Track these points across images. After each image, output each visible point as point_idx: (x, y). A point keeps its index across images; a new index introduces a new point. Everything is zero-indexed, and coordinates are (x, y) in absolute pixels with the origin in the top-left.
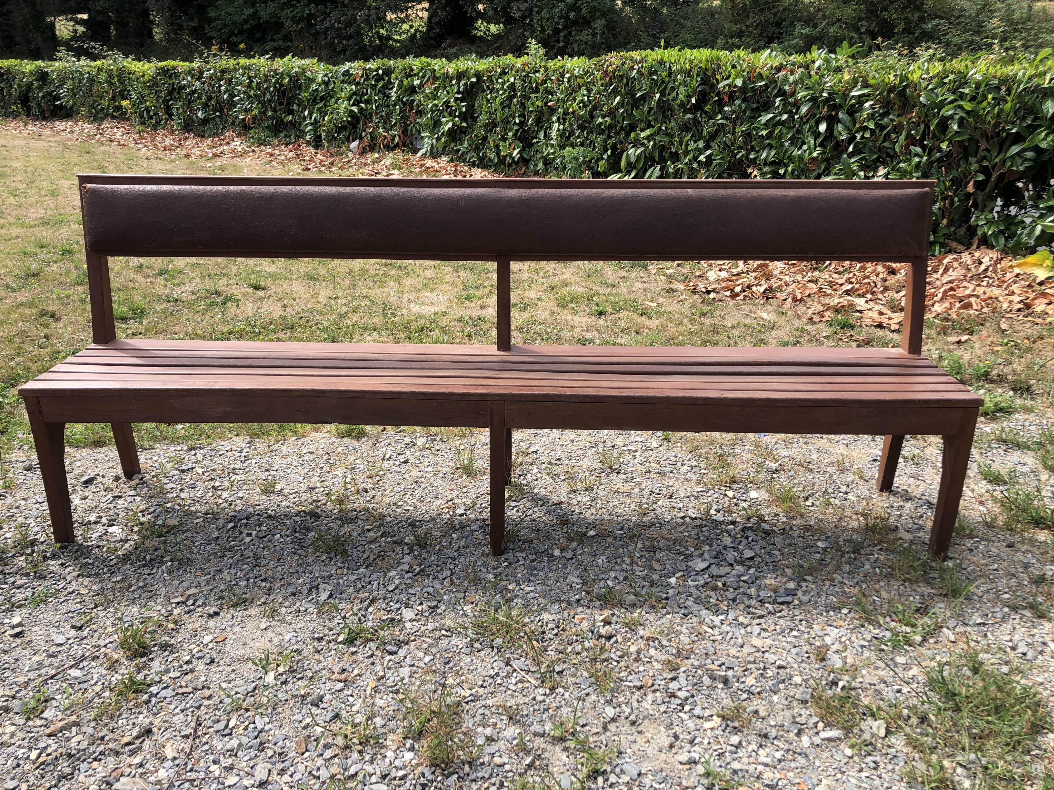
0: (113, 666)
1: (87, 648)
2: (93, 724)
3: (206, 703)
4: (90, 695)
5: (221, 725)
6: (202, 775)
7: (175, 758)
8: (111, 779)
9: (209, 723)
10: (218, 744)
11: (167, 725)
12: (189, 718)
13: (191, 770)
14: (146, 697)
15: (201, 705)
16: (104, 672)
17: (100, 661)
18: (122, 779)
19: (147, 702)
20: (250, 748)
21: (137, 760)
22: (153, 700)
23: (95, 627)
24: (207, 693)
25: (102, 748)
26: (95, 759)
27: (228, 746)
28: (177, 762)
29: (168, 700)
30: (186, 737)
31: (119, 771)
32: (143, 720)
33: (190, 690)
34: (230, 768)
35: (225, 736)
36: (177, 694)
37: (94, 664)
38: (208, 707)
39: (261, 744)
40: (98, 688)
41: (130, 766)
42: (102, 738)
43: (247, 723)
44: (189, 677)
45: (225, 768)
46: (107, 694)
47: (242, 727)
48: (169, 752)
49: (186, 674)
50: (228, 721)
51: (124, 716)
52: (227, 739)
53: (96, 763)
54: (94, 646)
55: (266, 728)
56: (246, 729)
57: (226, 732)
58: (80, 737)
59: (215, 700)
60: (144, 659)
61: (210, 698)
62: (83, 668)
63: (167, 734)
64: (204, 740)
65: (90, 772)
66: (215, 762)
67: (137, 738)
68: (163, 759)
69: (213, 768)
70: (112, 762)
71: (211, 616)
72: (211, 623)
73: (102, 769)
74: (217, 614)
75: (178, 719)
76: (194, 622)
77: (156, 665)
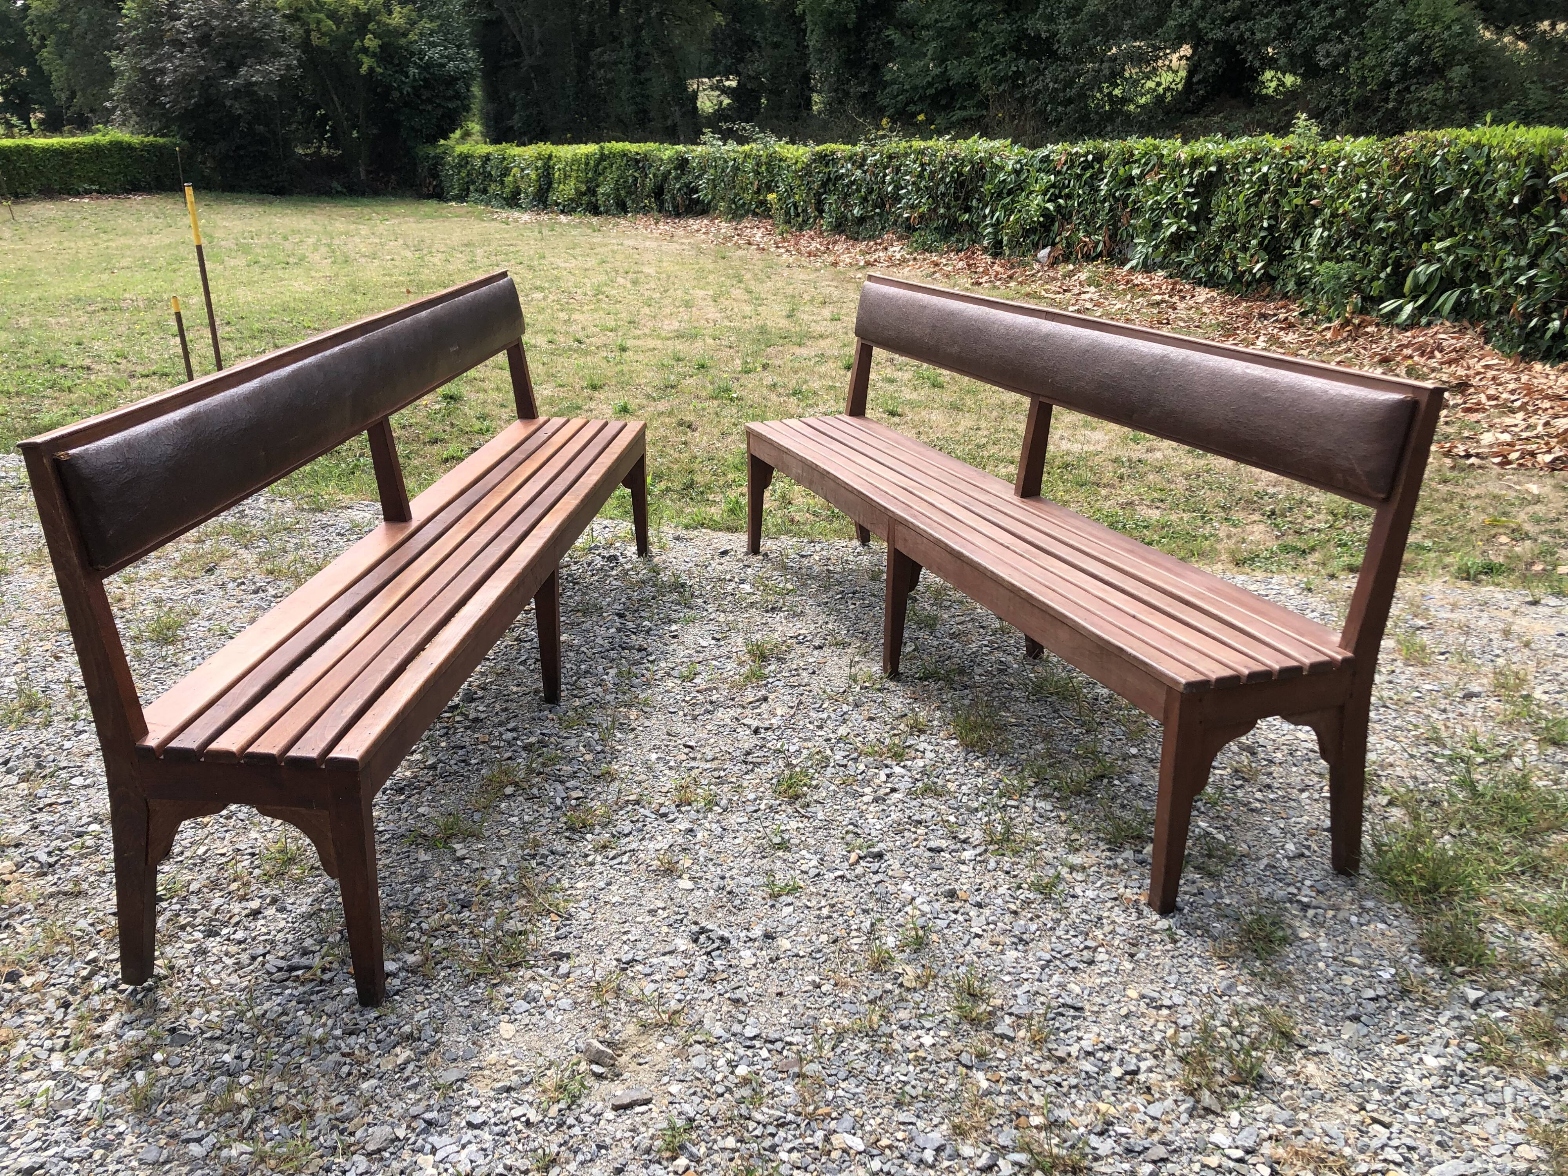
0: (742, 663)
1: (723, 651)
2: (727, 690)
3: (807, 693)
4: (725, 676)
5: (817, 706)
9: (808, 704)
11: (779, 699)
12: (795, 699)
14: (764, 682)
15: (803, 694)
16: (735, 666)
17: (732, 659)
19: (765, 685)
22: (769, 685)
23: (729, 641)
24: (808, 688)
28: (784, 718)
29: (780, 687)
30: (792, 707)
32: (761, 693)
33: (796, 684)
35: (819, 711)
36: (787, 685)
37: (728, 660)
38: (808, 695)
40: (731, 673)
41: (752, 713)
42: (733, 698)
44: (797, 678)
46: (737, 677)
48: (779, 712)
49: (795, 676)
50: (823, 704)
51: (749, 689)
53: (728, 710)
54: (729, 651)
57: (820, 709)
58: (719, 695)
59: (814, 692)
60: (764, 663)
61: (810, 691)
65: (726, 712)
68: (776, 715)
70: (739, 710)
71: (816, 648)
72: (816, 652)
73: (732, 712)
74: (821, 647)
75: (787, 698)
76: (802, 649)
77: (772, 667)
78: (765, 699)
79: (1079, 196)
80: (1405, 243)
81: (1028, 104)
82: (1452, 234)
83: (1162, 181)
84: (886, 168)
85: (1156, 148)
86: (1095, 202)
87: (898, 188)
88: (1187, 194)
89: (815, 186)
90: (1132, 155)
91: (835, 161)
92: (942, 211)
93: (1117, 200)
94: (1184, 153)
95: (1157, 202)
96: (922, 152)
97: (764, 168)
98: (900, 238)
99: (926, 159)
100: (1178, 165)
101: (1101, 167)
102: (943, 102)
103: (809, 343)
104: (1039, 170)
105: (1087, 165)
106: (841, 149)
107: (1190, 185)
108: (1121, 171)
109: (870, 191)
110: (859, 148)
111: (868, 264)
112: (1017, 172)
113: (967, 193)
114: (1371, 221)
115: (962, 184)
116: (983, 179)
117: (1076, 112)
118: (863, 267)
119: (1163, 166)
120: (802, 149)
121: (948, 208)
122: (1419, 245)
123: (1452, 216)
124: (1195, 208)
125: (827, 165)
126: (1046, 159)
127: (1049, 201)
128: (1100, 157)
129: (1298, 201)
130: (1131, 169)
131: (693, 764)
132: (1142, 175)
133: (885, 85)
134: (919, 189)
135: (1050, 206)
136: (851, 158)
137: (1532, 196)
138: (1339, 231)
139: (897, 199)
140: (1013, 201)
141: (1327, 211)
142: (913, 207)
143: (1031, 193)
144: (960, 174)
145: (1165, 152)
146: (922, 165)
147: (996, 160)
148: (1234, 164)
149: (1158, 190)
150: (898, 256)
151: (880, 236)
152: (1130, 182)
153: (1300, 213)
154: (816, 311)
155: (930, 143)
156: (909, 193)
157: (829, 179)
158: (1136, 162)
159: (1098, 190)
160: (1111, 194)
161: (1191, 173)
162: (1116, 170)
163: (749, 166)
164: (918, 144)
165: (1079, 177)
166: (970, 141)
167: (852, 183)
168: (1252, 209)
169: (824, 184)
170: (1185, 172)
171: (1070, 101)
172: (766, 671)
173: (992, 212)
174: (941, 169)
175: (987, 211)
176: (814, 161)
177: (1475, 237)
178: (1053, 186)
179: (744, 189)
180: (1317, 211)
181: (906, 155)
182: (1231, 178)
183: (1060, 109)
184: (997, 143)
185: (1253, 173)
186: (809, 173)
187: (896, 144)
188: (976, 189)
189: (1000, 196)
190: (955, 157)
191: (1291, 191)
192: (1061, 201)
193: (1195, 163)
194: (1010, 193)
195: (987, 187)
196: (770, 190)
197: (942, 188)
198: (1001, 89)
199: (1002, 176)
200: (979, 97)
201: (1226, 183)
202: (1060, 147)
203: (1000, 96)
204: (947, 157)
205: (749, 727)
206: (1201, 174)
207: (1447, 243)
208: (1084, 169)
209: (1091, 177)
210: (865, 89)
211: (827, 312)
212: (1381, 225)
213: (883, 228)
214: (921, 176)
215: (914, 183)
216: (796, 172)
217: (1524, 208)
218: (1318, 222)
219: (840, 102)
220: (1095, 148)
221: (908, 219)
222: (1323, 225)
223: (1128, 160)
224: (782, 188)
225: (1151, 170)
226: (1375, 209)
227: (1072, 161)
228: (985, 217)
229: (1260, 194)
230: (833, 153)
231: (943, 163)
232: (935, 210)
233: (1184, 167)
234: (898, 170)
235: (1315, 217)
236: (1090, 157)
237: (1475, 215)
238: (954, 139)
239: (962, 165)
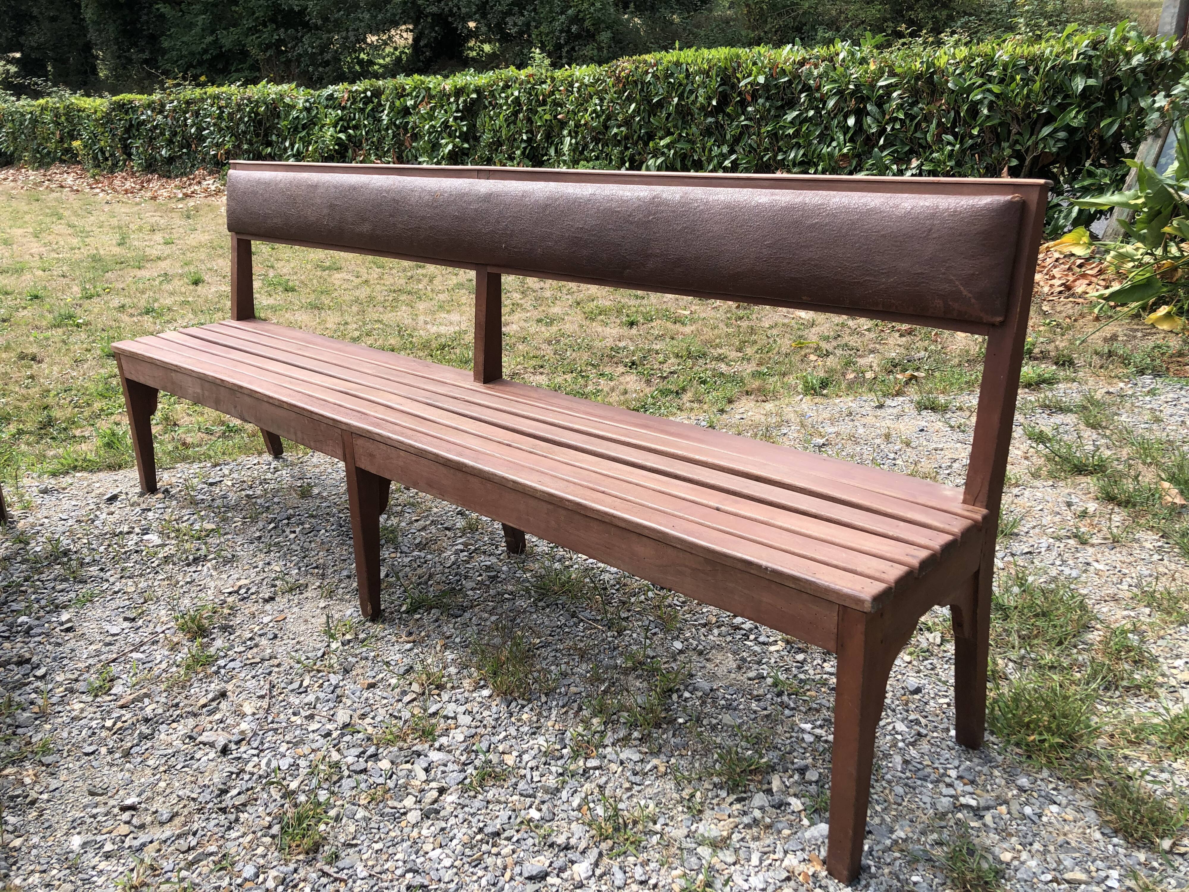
0: (174, 648)
1: (145, 633)
2: (165, 694)
3: (277, 669)
4: (156, 671)
5: (296, 685)
6: (284, 724)
7: (254, 714)
8: (194, 734)
9: (283, 685)
10: (294, 700)
11: (239, 689)
12: (262, 683)
13: (272, 722)
14: (214, 668)
15: (271, 672)
16: (167, 653)
17: (160, 644)
18: (205, 734)
19: (217, 673)
20: (328, 701)
21: (218, 716)
22: (223, 671)
23: (149, 618)
24: (276, 662)
25: (178, 712)
26: (173, 721)
27: (306, 700)
28: (257, 717)
29: (237, 670)
30: (262, 697)
31: (201, 728)
32: (215, 686)
33: (258, 660)
34: (311, 717)
35: (301, 693)
36: (246, 665)
37: (155, 647)
38: (279, 673)
39: (338, 697)
40: (164, 665)
41: (211, 722)
42: (177, 705)
43: (321, 681)
44: (255, 650)
45: (306, 717)
46: (174, 669)
47: (317, 685)
48: (248, 709)
49: (251, 648)
50: (302, 681)
51: (195, 685)
52: (303, 695)
53: (174, 725)
54: (152, 634)
55: (341, 684)
56: (321, 686)
57: (301, 690)
58: (154, 706)
59: (285, 666)
60: (205, 640)
61: (279, 665)
62: (144, 652)
63: (243, 696)
64: (280, 698)
65: (171, 731)
66: (294, 714)
67: (213, 700)
68: (244, 715)
69: (293, 719)
70: (191, 722)
71: (266, 601)
72: (268, 607)
73: (183, 728)
74: (272, 599)
75: (251, 684)
76: (249, 607)
77: (219, 643)
78: (223, 695)
79: (365, 126)
80: (635, 144)
81: (293, 65)
82: (669, 133)
83: (433, 109)
84: (185, 112)
85: (423, 83)
86: (379, 131)
87: (200, 129)
88: (456, 118)
89: (119, 132)
90: (404, 89)
91: (134, 109)
92: (245, 147)
93: (398, 127)
94: (448, 85)
95: (433, 127)
96: (217, 97)
97: (63, 119)
98: (210, 173)
99: (223, 103)
100: (444, 96)
101: (379, 101)
102: (220, 66)
103: (148, 265)
104: (327, 107)
105: (367, 101)
106: (138, 99)
107: (457, 111)
108: (397, 103)
109: (175, 134)
110: (156, 97)
111: (186, 195)
112: (308, 110)
113: (265, 130)
114: (607, 128)
115: (260, 123)
116: (279, 117)
117: (334, 71)
118: (182, 199)
119: (433, 97)
120: (98, 101)
121: (250, 143)
122: (646, 144)
123: (667, 119)
124: (465, 129)
125: (127, 113)
126: (330, 97)
127: (340, 132)
128: (377, 93)
129: (547, 117)
130: (405, 101)
131: (143, 838)
132: (415, 106)
133: (164, 52)
134: (220, 130)
135: (342, 136)
136: (149, 105)
137: (724, 99)
138: (584, 138)
139: (202, 139)
140: (308, 134)
141: (572, 123)
142: (218, 145)
143: (323, 126)
144: (257, 114)
145: (431, 86)
146: (219, 108)
147: (287, 100)
148: (490, 92)
149: (432, 118)
150: (213, 188)
151: (191, 173)
152: (406, 112)
153: (550, 127)
154: (147, 238)
155: (224, 89)
156: (212, 133)
157: (131, 125)
158: (408, 95)
159: (380, 120)
160: (392, 123)
161: (457, 101)
162: (393, 103)
163: (48, 117)
164: (212, 90)
165: (362, 110)
166: (259, 86)
167: (155, 127)
168: (512, 127)
169: (128, 130)
170: (452, 100)
171: (327, 63)
172: (212, 650)
173: (292, 145)
174: (239, 110)
175: (287, 144)
176: (114, 110)
177: (687, 134)
178: (341, 119)
179: (48, 139)
180: (563, 124)
181: (203, 100)
182: (490, 103)
183: (321, 69)
184: (285, 87)
185: (507, 98)
186: (110, 121)
187: (191, 92)
188: (274, 126)
189: (296, 130)
190: (249, 99)
191: (539, 109)
192: (351, 131)
193: (459, 92)
194: (304, 127)
195: (283, 124)
196: (73, 138)
197: (242, 127)
198: (268, 54)
199: (294, 113)
200: (250, 61)
201: (486, 107)
202: (341, 87)
203: (268, 60)
204: (242, 99)
205: (212, 745)
206: (465, 101)
207: (667, 140)
208: (366, 104)
209: (372, 110)
210: (146, 55)
211: (158, 237)
212: (615, 130)
213: (193, 166)
214: (220, 117)
215: (215, 125)
216: (96, 120)
217: (719, 109)
218: (565, 132)
219: (125, 68)
220: (371, 85)
221: (215, 156)
222: (570, 134)
223: (401, 93)
224: (85, 135)
225: (422, 101)
226: (609, 118)
227: (353, 97)
228: (286, 149)
229: (515, 114)
230: (130, 102)
231: (239, 105)
232: (239, 147)
233: (449, 96)
234: (197, 114)
235: (562, 129)
236: (369, 94)
237: (684, 117)
238: (245, 85)
239: (257, 106)
